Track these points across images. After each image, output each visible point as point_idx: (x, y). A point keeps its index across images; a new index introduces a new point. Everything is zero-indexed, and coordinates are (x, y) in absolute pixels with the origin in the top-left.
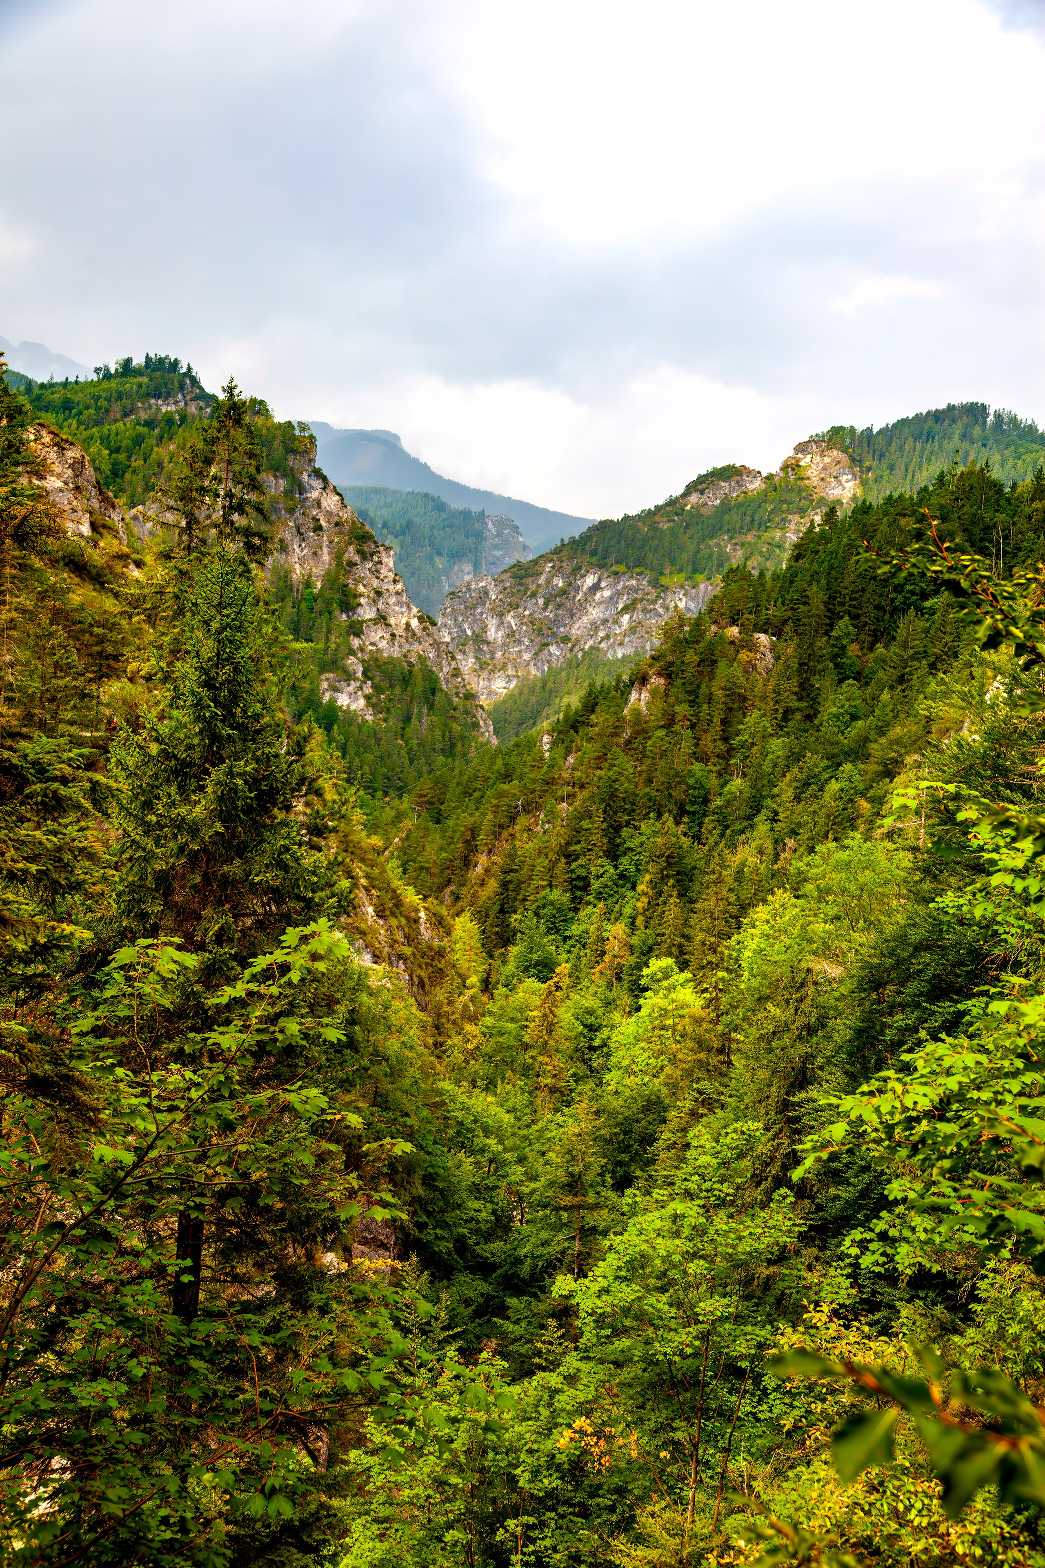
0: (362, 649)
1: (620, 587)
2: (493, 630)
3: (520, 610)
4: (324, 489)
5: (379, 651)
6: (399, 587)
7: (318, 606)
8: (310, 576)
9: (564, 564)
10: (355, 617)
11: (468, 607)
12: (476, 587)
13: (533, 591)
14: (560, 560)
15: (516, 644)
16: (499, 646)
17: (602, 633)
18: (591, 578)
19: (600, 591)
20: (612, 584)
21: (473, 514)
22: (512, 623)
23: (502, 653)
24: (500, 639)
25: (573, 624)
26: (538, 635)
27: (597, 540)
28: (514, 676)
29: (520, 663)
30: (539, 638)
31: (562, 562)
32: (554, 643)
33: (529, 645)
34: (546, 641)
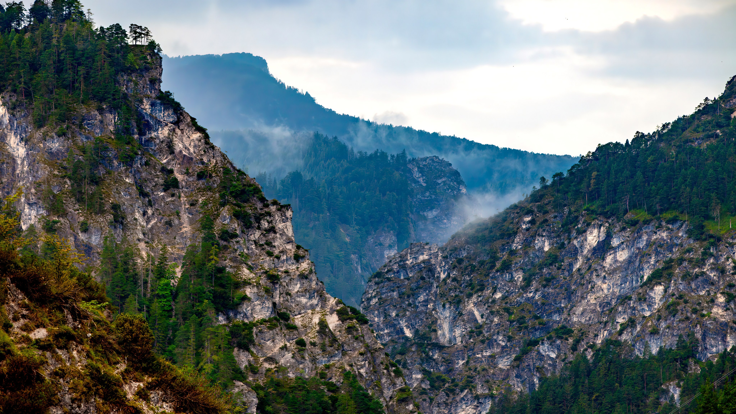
0: (253, 369)
1: (642, 244)
2: (446, 326)
3: (488, 292)
4: (177, 123)
5: (280, 369)
6: (304, 265)
7: (179, 306)
8: (163, 259)
9: (550, 216)
10: (239, 319)
11: (403, 294)
12: (415, 263)
13: (505, 260)
14: (542, 211)
15: (485, 345)
16: (458, 351)
17: (622, 317)
18: (594, 235)
19: (611, 252)
20: (630, 240)
21: (389, 158)
22: (476, 313)
23: (464, 361)
24: (459, 339)
25: (572, 307)
26: (520, 329)
27: (597, 175)
28: (486, 397)
29: (494, 374)
30: (520, 333)
31: (546, 212)
32: (545, 339)
33: (506, 345)
34: (532, 337)
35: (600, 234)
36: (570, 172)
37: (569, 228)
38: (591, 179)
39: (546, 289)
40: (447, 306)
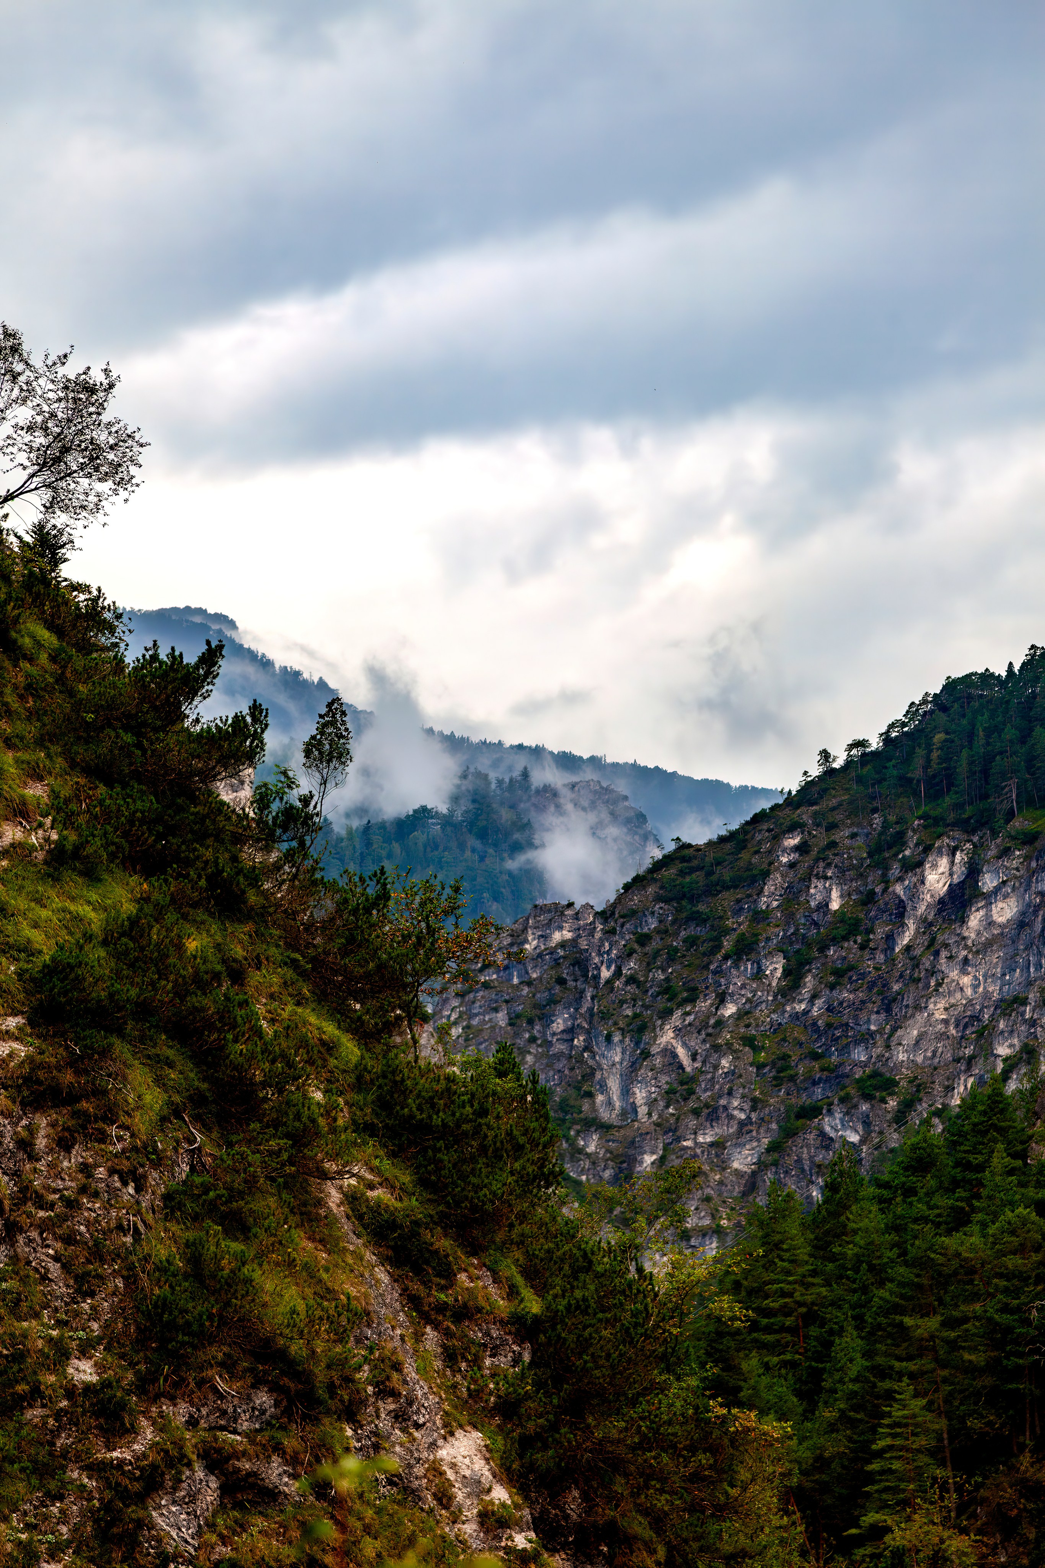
9: (842, 835)
11: (518, 1016)
12: (543, 947)
13: (743, 934)
14: (824, 824)
15: (702, 1119)
16: (641, 1135)
17: (1007, 1044)
18: (941, 870)
19: (980, 905)
20: (1021, 877)
21: (493, 786)
22: (681, 1052)
23: (654, 1157)
24: (643, 1110)
25: (894, 1030)
26: (778, 1082)
27: (946, 741)
28: (704, 1233)
29: (721, 1183)
30: (780, 1090)
31: (832, 827)
32: (836, 1102)
33: (749, 1118)
34: (804, 1099)
35: (955, 869)
36: (886, 737)
37: (885, 859)
38: (932, 751)
39: (835, 993)
40: (616, 1038)
